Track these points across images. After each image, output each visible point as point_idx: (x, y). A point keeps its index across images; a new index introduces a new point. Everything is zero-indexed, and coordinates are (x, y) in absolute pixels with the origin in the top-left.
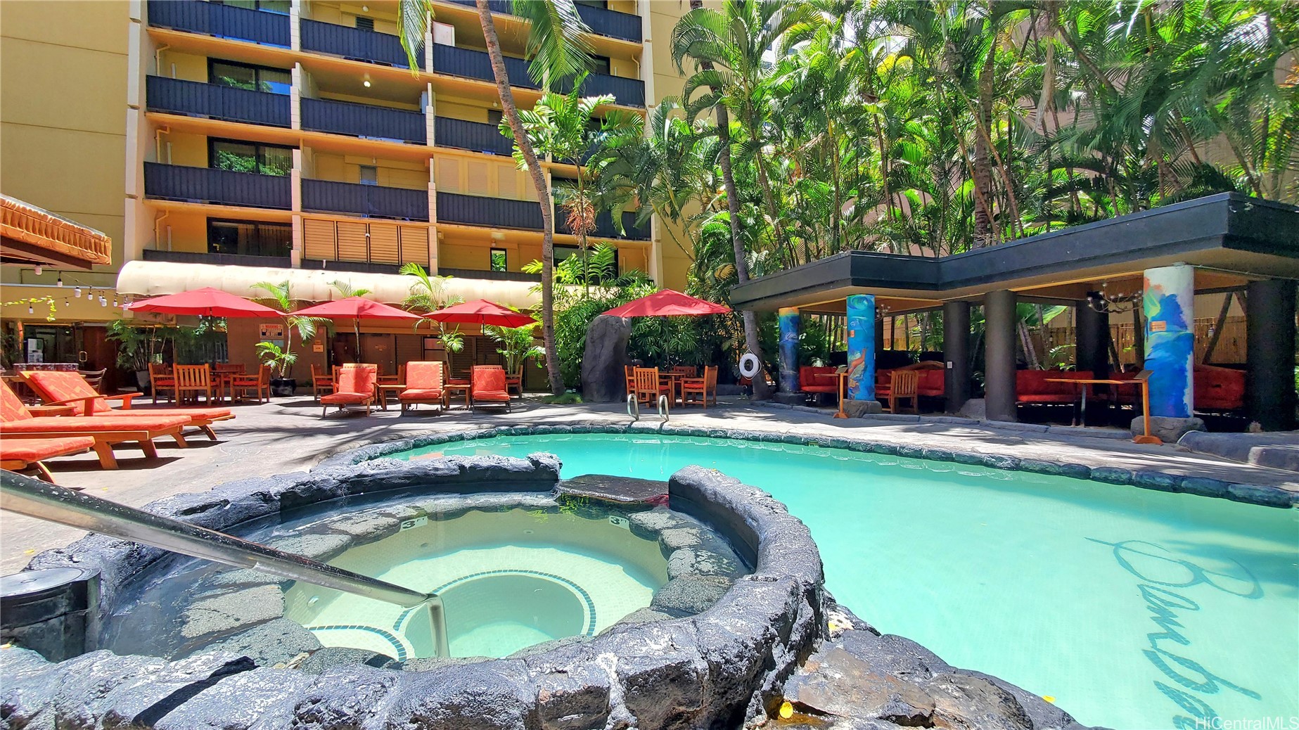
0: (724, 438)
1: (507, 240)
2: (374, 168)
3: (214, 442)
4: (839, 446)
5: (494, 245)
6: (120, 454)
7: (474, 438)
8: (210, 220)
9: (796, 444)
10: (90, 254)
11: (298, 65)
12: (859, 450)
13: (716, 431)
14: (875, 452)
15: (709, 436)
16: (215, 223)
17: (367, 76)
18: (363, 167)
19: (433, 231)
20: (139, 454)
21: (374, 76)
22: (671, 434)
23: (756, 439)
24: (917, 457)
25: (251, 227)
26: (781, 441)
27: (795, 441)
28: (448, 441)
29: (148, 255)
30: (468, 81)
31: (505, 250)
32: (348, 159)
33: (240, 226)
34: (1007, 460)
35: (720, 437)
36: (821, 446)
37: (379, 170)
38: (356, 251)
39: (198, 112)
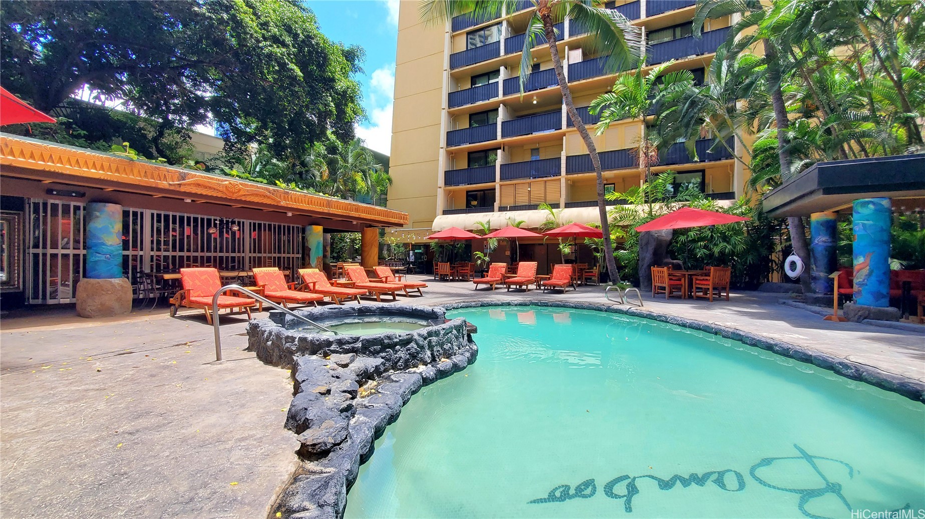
0: (665, 322)
1: (616, 177)
2: (538, 149)
3: (421, 296)
4: (735, 338)
5: (605, 182)
6: (382, 297)
7: (516, 305)
8: (467, 192)
9: (709, 332)
10: (402, 222)
11: (501, 105)
12: (747, 344)
13: (661, 316)
14: (757, 347)
15: (656, 320)
16: (469, 193)
17: (535, 98)
18: (532, 150)
19: (563, 181)
20: (391, 297)
21: (538, 95)
22: (633, 316)
23: (684, 325)
24: (784, 355)
25: (482, 192)
26: (700, 329)
27: (708, 330)
28: (500, 305)
29: (445, 212)
30: (588, 80)
31: (614, 184)
32: (525, 147)
33: (479, 193)
34: (851, 369)
35: (663, 321)
36: (724, 337)
37: (540, 149)
38: (523, 200)
39: (464, 143)
